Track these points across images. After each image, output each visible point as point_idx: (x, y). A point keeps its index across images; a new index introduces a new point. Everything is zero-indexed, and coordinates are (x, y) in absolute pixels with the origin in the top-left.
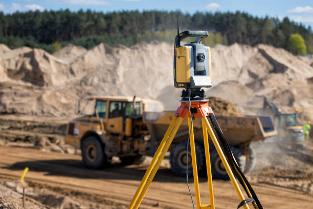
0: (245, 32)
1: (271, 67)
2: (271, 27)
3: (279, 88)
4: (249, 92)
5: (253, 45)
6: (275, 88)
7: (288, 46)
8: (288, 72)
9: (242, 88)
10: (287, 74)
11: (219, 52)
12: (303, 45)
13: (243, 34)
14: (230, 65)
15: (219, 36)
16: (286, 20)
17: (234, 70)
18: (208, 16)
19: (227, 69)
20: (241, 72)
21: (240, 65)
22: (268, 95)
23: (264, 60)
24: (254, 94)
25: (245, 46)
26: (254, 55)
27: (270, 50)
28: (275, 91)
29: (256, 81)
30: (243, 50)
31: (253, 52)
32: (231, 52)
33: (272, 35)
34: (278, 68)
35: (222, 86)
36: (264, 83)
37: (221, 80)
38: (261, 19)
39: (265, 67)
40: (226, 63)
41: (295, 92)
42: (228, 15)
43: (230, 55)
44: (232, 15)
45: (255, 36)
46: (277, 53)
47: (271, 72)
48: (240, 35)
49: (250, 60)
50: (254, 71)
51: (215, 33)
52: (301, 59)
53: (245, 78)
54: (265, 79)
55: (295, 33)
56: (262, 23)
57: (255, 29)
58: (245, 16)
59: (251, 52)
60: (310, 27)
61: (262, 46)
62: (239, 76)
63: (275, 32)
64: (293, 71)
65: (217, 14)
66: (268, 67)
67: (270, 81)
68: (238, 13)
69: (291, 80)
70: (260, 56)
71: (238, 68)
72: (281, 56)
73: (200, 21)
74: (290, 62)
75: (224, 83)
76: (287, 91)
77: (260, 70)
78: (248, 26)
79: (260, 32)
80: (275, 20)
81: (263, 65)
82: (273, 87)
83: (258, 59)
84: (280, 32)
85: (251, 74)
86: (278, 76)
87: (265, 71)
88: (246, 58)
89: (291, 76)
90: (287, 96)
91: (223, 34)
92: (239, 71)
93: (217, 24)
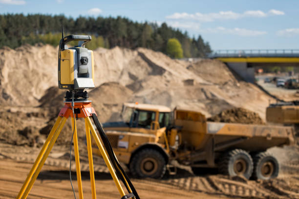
0: (126, 36)
1: (150, 69)
2: (150, 32)
3: (157, 89)
4: (129, 92)
5: (134, 48)
6: (154, 89)
7: (166, 50)
8: (166, 74)
9: (122, 89)
10: (165, 77)
11: (101, 55)
12: (180, 50)
13: (124, 38)
14: (111, 67)
15: (100, 39)
16: (164, 25)
17: (115, 72)
18: (91, 20)
19: (109, 71)
20: (122, 73)
21: (121, 67)
22: (147, 95)
23: (143, 63)
24: (134, 95)
25: (125, 50)
26: (134, 58)
27: (149, 54)
28: (153, 92)
29: (135, 85)
30: (124, 53)
31: (133, 55)
32: (112, 54)
33: (151, 39)
34: (158, 71)
35: (103, 87)
36: (144, 84)
37: (102, 82)
38: (141, 25)
39: (144, 70)
40: (107, 65)
41: (172, 93)
42: (110, 20)
43: (112, 57)
44: (113, 19)
45: (135, 40)
46: (156, 57)
47: (149, 74)
48: (120, 39)
49: (130, 63)
50: (134, 73)
51: (97, 37)
52: (178, 63)
53: (125, 80)
54: (145, 80)
55: (172, 37)
56: (143, 27)
57: (135, 33)
58: (126, 20)
59: (131, 55)
60: (186, 33)
61: (141, 50)
62: (120, 78)
63: (154, 36)
64: (170, 74)
65: (99, 19)
66: (147, 69)
67: (149, 82)
68: (119, 18)
69: (168, 81)
70: (139, 58)
71: (119, 70)
72: (159, 59)
73: (83, 26)
74: (168, 65)
75: (104, 84)
76: (165, 92)
77: (140, 72)
78: (129, 32)
79: (139, 36)
80: (154, 26)
81: (142, 67)
82: (151, 88)
83: (138, 62)
84: (159, 37)
85: (131, 76)
86: (157, 78)
87: (145, 73)
88: (127, 61)
89: (169, 78)
90: (165, 96)
91: (104, 38)
92: (119, 73)
93: (99, 29)
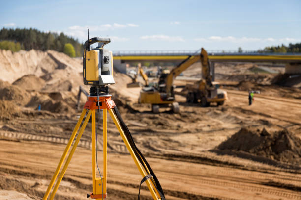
0: (36, 42)
1: (56, 65)
2: (53, 39)
3: (62, 79)
4: (43, 81)
5: (44, 50)
6: (59, 79)
7: (63, 50)
8: (67, 68)
9: (38, 80)
10: (67, 70)
11: (22, 55)
12: (73, 51)
13: (34, 43)
14: (29, 64)
15: (18, 44)
16: (62, 34)
17: (32, 67)
18: (11, 31)
19: (27, 66)
20: (37, 68)
21: (36, 64)
22: (55, 84)
23: (51, 61)
24: (45, 84)
25: (39, 51)
26: (44, 57)
27: (55, 54)
28: (59, 81)
29: (47, 76)
30: (38, 54)
31: (44, 55)
32: (30, 55)
33: (53, 44)
34: (61, 66)
35: (24, 78)
36: (52, 76)
37: (23, 74)
38: (46, 34)
39: (52, 66)
40: (26, 62)
41: (72, 82)
42: (24, 31)
43: (29, 57)
44: (27, 30)
45: (42, 45)
46: (59, 56)
47: (56, 68)
48: (32, 43)
49: (42, 61)
50: (45, 68)
51: (15, 43)
52: (74, 60)
53: (39, 73)
54: (53, 73)
55: (68, 43)
56: (47, 36)
57: (42, 40)
58: (35, 31)
59: (43, 55)
60: (77, 40)
61: (50, 52)
62: (35, 71)
63: (55, 42)
64: (70, 68)
65: (17, 30)
66: (54, 65)
67: (56, 74)
68: (31, 29)
69: (69, 74)
70: (49, 58)
71: (35, 66)
72: (62, 58)
73: (6, 35)
74: (68, 62)
75: (25, 76)
76: (68, 81)
77: (49, 67)
78: (38, 38)
79: (45, 42)
80: (55, 34)
81: (51, 64)
82: (58, 78)
83: (48, 61)
84: (58, 42)
85: (43, 70)
86: (61, 71)
87: (52, 68)
88: (40, 59)
89: (69, 71)
90: (67, 85)
91: (21, 44)
92: (35, 68)
93: (18, 37)
